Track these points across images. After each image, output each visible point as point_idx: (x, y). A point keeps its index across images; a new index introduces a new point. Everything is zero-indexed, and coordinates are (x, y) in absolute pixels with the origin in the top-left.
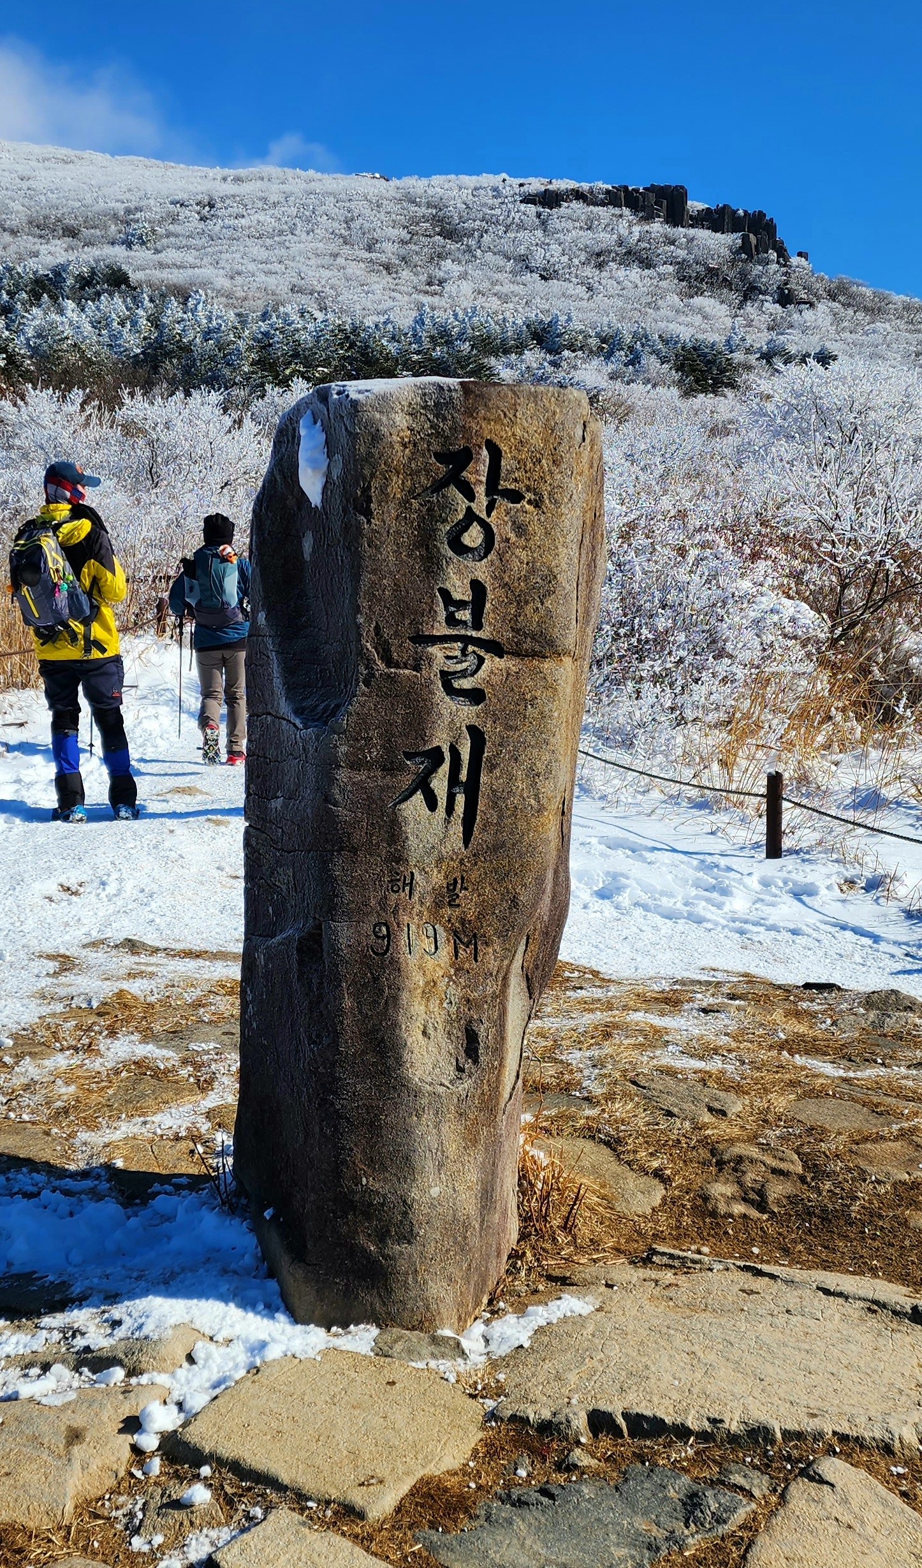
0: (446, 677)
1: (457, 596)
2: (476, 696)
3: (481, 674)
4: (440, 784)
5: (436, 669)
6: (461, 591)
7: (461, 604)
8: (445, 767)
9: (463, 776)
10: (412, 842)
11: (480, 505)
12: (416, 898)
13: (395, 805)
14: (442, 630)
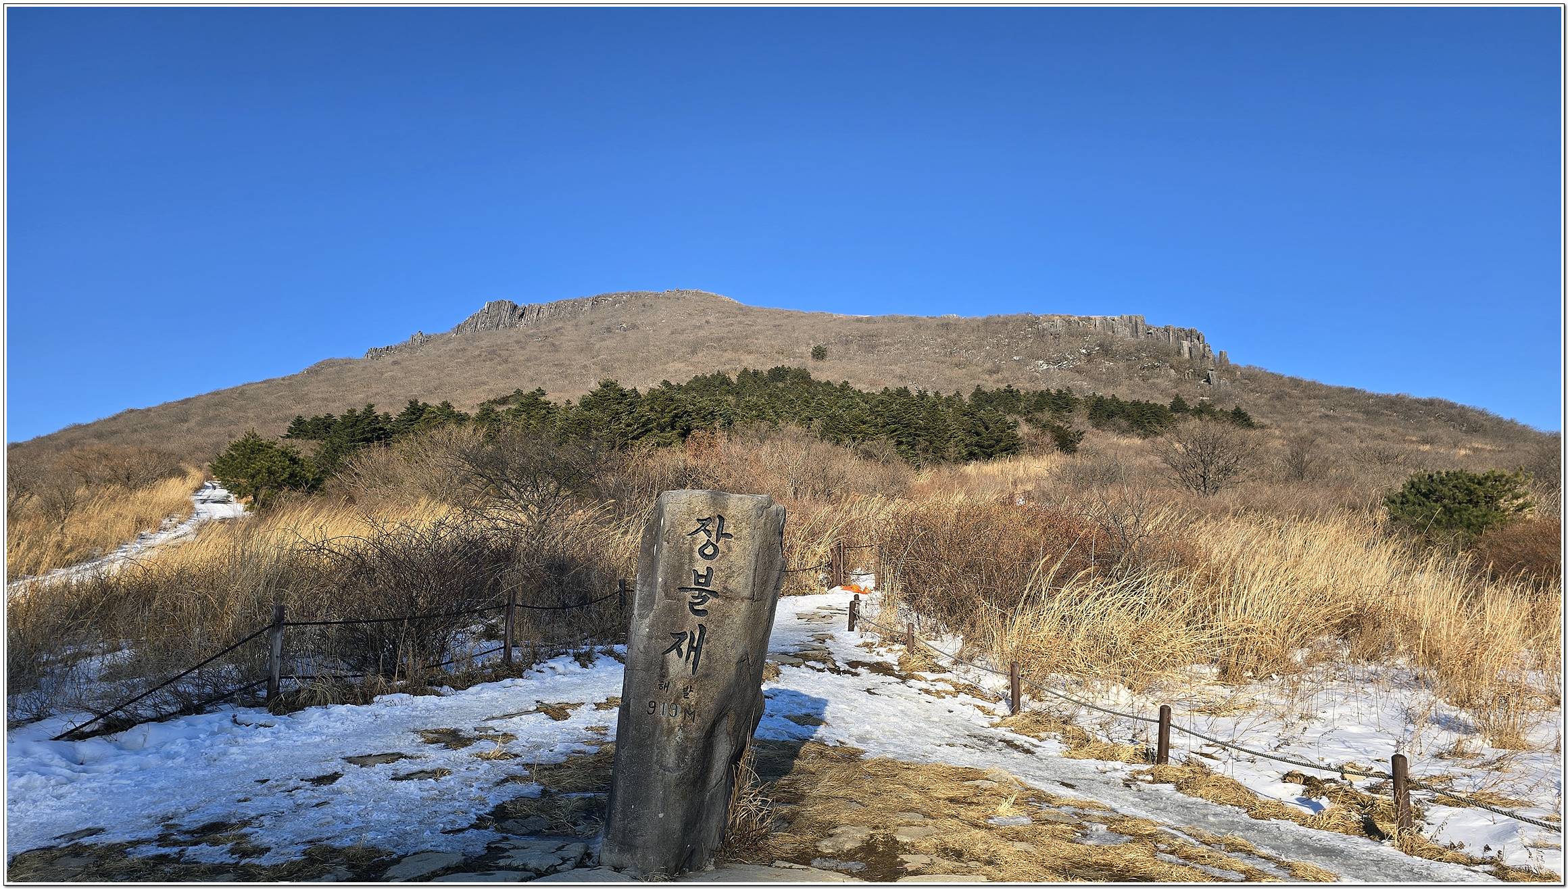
0: (692, 604)
1: (700, 573)
2: (704, 611)
3: (707, 602)
4: (684, 647)
5: (688, 600)
6: (702, 571)
7: (702, 576)
8: (688, 640)
9: (695, 645)
10: (671, 670)
11: (713, 540)
12: (669, 692)
13: (664, 653)
14: (693, 586)
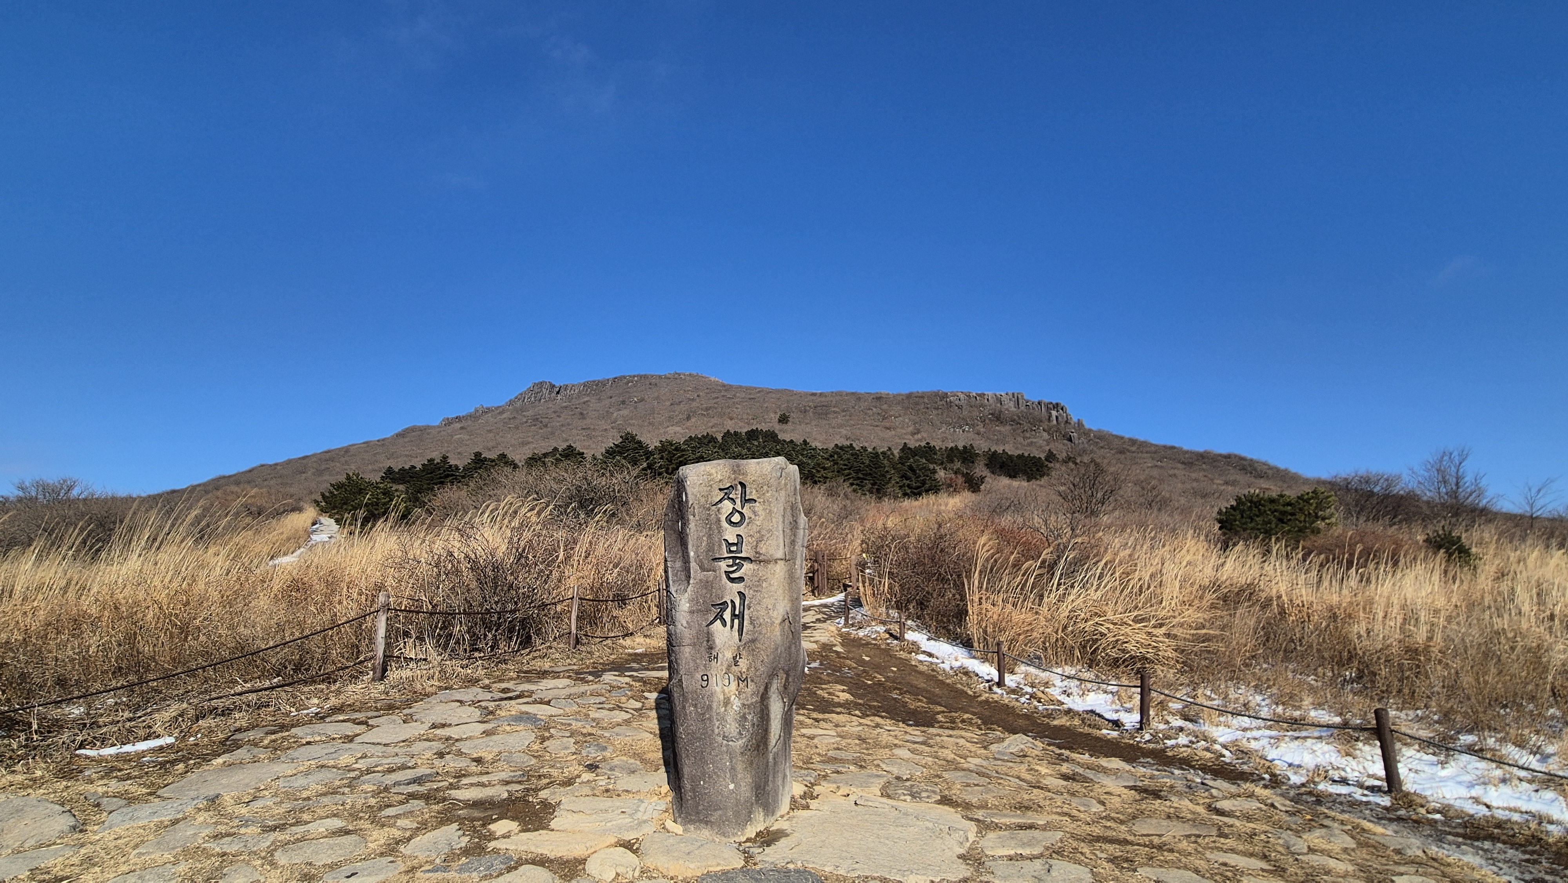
0: (728, 574)
1: (731, 542)
2: (741, 579)
3: (743, 570)
4: (727, 615)
5: (723, 570)
6: (732, 540)
7: (733, 544)
8: (729, 610)
9: (737, 612)
10: (717, 641)
11: (738, 507)
12: (719, 663)
13: (708, 626)
14: (726, 555)
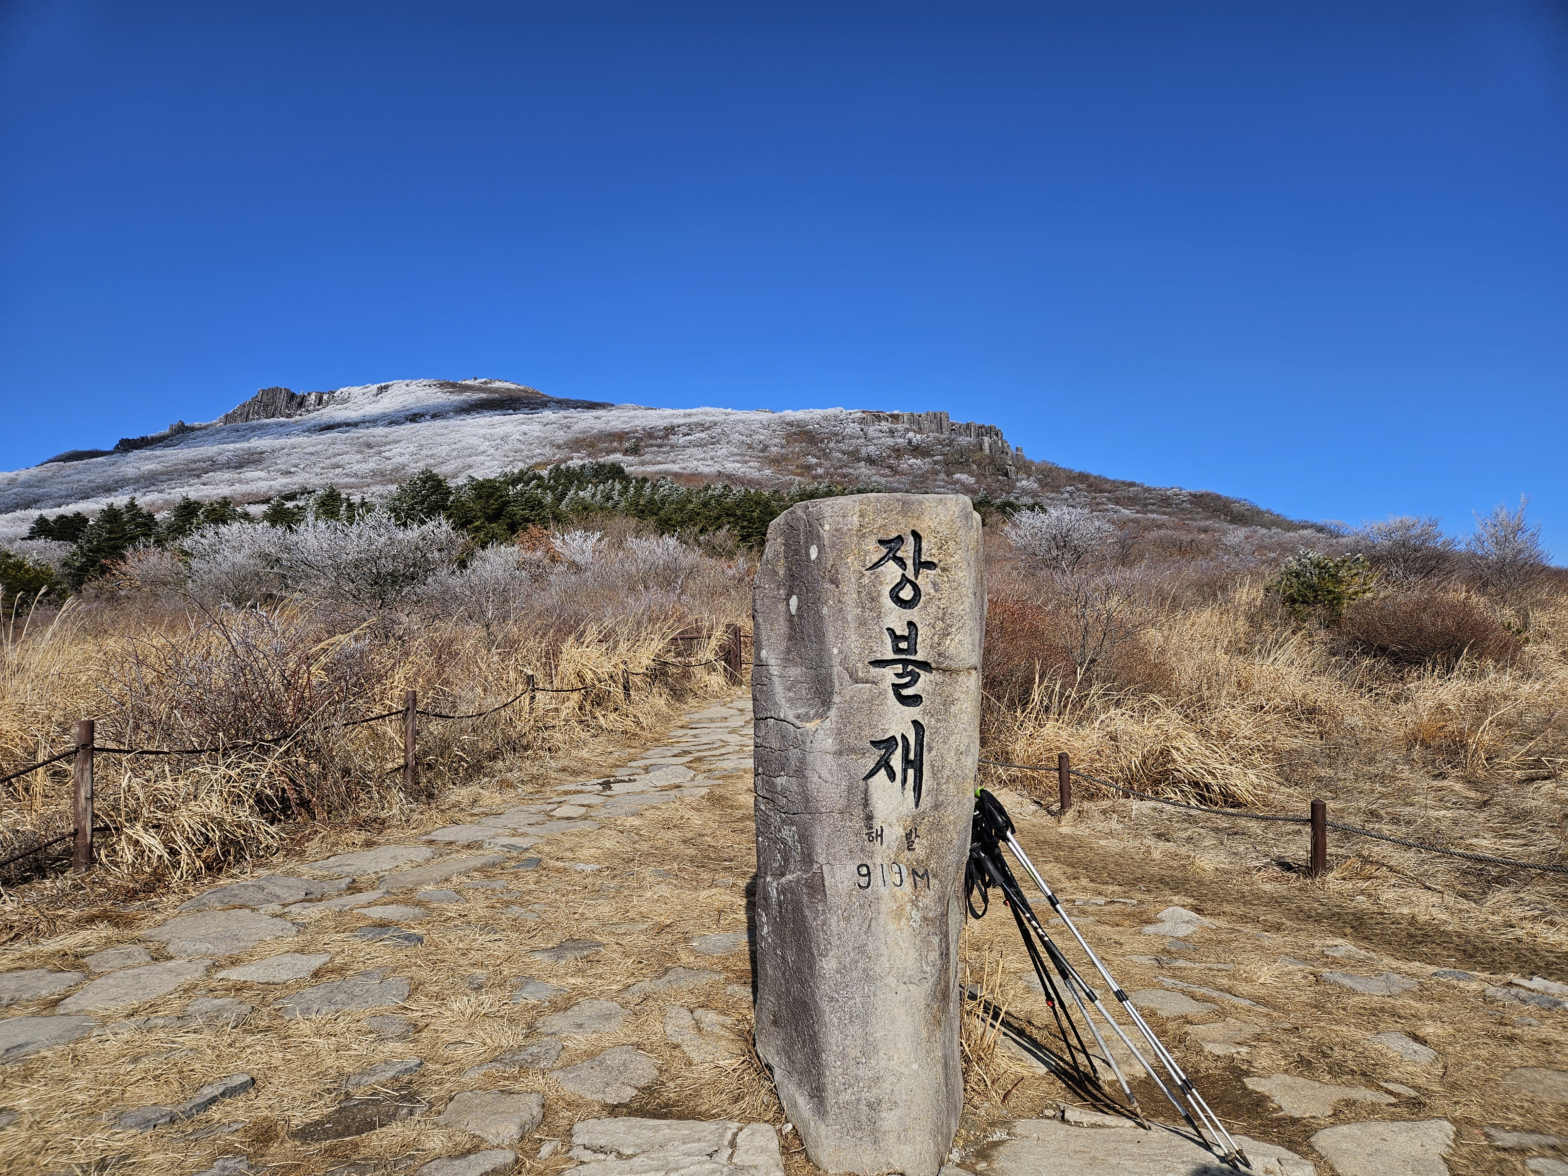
0: (896, 687)
1: (898, 633)
2: (915, 700)
3: (918, 684)
4: (896, 762)
5: (888, 681)
6: (901, 629)
7: (903, 638)
8: (899, 750)
9: (912, 756)
10: (881, 806)
11: (910, 574)
12: (885, 845)
13: (866, 778)
14: (891, 656)
